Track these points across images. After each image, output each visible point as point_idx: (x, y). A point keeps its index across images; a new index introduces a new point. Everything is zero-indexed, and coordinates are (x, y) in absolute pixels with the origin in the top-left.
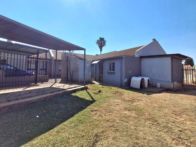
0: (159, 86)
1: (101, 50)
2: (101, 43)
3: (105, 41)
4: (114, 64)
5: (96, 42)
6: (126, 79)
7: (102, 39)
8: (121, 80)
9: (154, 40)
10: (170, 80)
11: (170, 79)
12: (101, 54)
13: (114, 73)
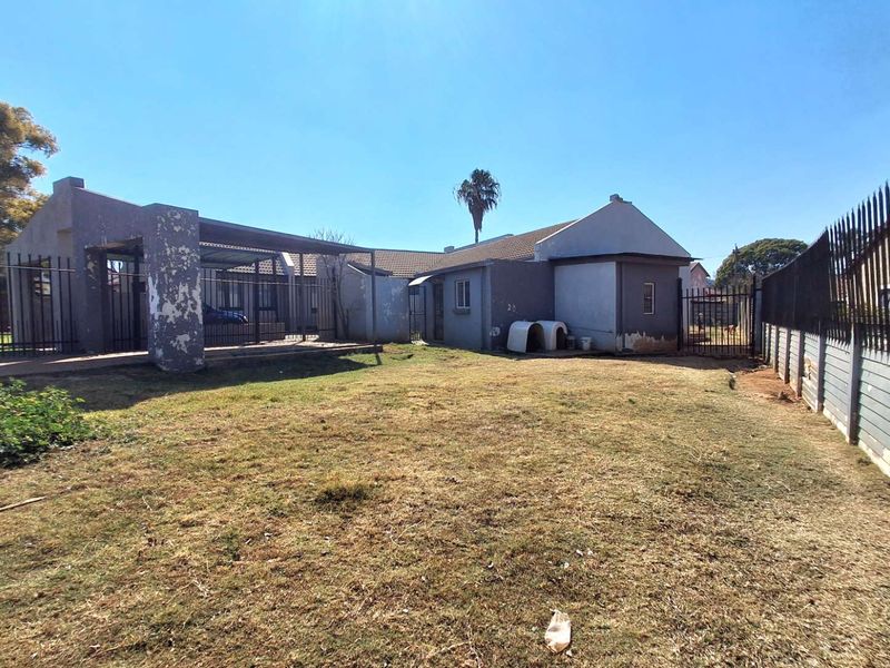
0: (586, 345)
1: (478, 225)
2: (479, 194)
3: (494, 184)
4: (468, 284)
5: (456, 193)
6: (498, 329)
7: (481, 178)
8: (484, 330)
9: (616, 198)
10: (614, 328)
11: (612, 325)
12: (477, 240)
13: (469, 312)
